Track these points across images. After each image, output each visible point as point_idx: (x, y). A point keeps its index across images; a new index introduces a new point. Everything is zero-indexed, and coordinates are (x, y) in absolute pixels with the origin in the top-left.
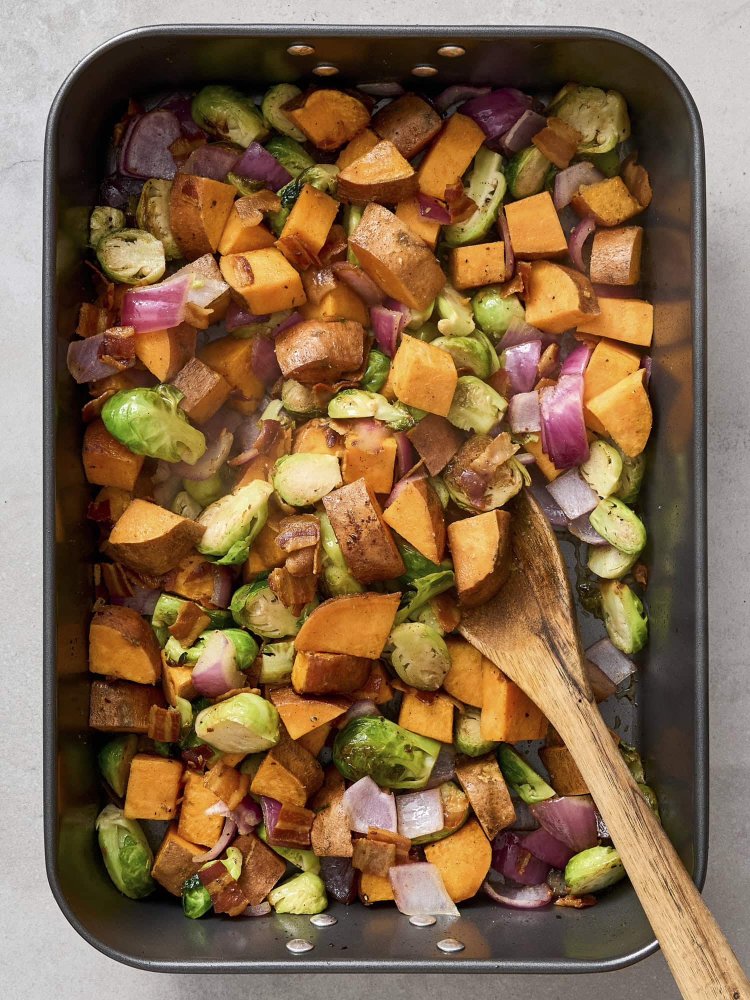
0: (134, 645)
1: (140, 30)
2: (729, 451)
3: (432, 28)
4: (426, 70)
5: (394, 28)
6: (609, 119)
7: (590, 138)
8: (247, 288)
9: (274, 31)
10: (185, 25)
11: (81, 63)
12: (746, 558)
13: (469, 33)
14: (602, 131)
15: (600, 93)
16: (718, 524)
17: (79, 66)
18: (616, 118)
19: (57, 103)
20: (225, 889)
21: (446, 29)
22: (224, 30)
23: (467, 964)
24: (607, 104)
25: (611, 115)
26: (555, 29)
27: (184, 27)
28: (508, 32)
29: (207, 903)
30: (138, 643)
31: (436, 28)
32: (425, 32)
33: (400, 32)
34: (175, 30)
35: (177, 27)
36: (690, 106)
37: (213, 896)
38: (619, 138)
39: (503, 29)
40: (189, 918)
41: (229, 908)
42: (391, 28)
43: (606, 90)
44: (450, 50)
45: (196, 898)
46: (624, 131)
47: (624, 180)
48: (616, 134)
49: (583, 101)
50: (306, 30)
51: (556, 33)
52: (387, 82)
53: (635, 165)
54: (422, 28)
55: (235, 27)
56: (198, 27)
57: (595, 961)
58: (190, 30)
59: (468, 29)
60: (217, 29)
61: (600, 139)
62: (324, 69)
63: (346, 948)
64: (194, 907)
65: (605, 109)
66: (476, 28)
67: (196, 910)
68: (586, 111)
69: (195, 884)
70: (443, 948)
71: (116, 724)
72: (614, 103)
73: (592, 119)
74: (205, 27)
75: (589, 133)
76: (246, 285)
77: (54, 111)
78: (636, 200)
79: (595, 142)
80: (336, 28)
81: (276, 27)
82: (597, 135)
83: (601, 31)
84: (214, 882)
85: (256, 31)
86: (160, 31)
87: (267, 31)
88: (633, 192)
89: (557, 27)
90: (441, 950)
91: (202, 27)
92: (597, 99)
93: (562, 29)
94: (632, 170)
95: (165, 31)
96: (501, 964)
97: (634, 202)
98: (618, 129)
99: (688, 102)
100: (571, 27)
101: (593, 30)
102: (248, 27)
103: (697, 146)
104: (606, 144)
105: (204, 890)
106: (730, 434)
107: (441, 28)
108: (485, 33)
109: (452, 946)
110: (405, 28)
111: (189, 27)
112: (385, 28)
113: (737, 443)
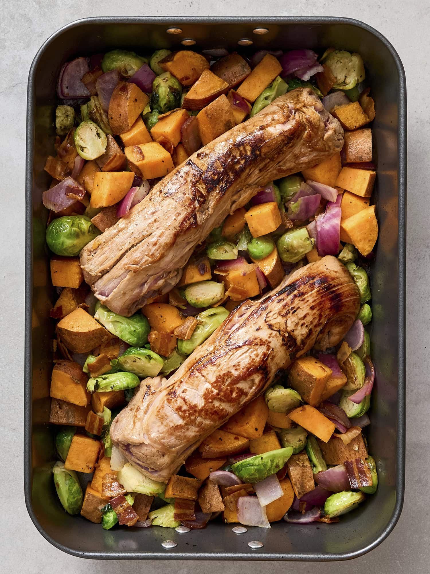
0: (76, 383)
1: (82, 20)
2: (420, 260)
3: (250, 18)
4: (246, 42)
5: (228, 18)
6: (352, 70)
7: (342, 80)
8: (141, 162)
9: (159, 20)
10: (108, 17)
11: (49, 39)
12: (427, 322)
13: (271, 20)
14: (348, 77)
15: (348, 54)
16: (412, 303)
17: (48, 41)
18: (356, 69)
19: (35, 62)
20: (125, 511)
21: (257, 18)
22: (131, 20)
23: (265, 555)
24: (352, 61)
25: (354, 67)
26: (321, 18)
27: (108, 18)
28: (294, 20)
29: (115, 519)
30: (79, 382)
31: (252, 18)
32: (246, 20)
33: (232, 20)
34: (103, 20)
35: (104, 18)
36: (398, 62)
37: (118, 515)
38: (358, 80)
39: (291, 18)
40: (105, 529)
41: (127, 522)
42: (226, 18)
43: (352, 52)
44: (260, 30)
45: (109, 517)
46: (361, 76)
47: (361, 104)
48: (356, 78)
49: (338, 59)
50: (178, 20)
51: (321, 20)
52: (219, 48)
53: (368, 96)
54: (244, 18)
55: (137, 18)
56: (116, 18)
57: (338, 554)
58: (111, 20)
59: (271, 18)
60: (127, 19)
61: (347, 81)
62: (187, 42)
63: (195, 546)
64: (108, 522)
65: (350, 64)
66: (275, 18)
67: (109, 524)
68: (339, 65)
69: (108, 508)
70: (251, 546)
71: (65, 421)
72: (356, 60)
73: (343, 69)
74: (119, 18)
75: (341, 77)
76: (140, 160)
77: (33, 67)
78: (367, 116)
79: (344, 83)
80: (195, 18)
81: (160, 18)
82: (345, 79)
83: (347, 20)
84: (119, 506)
85: (149, 20)
86: (94, 21)
87: (155, 20)
88: (365, 111)
89: (322, 17)
90: (250, 547)
91: (118, 18)
92: (347, 58)
93: (325, 18)
94: (366, 99)
95: (97, 20)
96: (284, 555)
97: (366, 117)
98: (357, 75)
99: (397, 60)
100: (330, 17)
101: (343, 19)
102: (144, 18)
103: (402, 85)
104: (350, 84)
105: (113, 512)
106: (421, 251)
107: (255, 18)
108: (280, 20)
109: (256, 545)
110: (234, 18)
111: (110, 18)
112: (223, 18)
113: (425, 256)
